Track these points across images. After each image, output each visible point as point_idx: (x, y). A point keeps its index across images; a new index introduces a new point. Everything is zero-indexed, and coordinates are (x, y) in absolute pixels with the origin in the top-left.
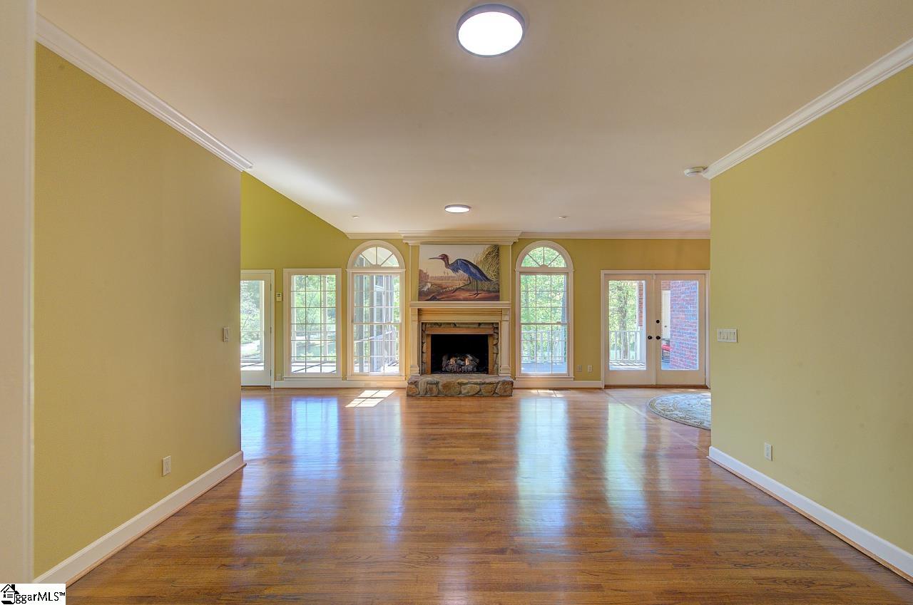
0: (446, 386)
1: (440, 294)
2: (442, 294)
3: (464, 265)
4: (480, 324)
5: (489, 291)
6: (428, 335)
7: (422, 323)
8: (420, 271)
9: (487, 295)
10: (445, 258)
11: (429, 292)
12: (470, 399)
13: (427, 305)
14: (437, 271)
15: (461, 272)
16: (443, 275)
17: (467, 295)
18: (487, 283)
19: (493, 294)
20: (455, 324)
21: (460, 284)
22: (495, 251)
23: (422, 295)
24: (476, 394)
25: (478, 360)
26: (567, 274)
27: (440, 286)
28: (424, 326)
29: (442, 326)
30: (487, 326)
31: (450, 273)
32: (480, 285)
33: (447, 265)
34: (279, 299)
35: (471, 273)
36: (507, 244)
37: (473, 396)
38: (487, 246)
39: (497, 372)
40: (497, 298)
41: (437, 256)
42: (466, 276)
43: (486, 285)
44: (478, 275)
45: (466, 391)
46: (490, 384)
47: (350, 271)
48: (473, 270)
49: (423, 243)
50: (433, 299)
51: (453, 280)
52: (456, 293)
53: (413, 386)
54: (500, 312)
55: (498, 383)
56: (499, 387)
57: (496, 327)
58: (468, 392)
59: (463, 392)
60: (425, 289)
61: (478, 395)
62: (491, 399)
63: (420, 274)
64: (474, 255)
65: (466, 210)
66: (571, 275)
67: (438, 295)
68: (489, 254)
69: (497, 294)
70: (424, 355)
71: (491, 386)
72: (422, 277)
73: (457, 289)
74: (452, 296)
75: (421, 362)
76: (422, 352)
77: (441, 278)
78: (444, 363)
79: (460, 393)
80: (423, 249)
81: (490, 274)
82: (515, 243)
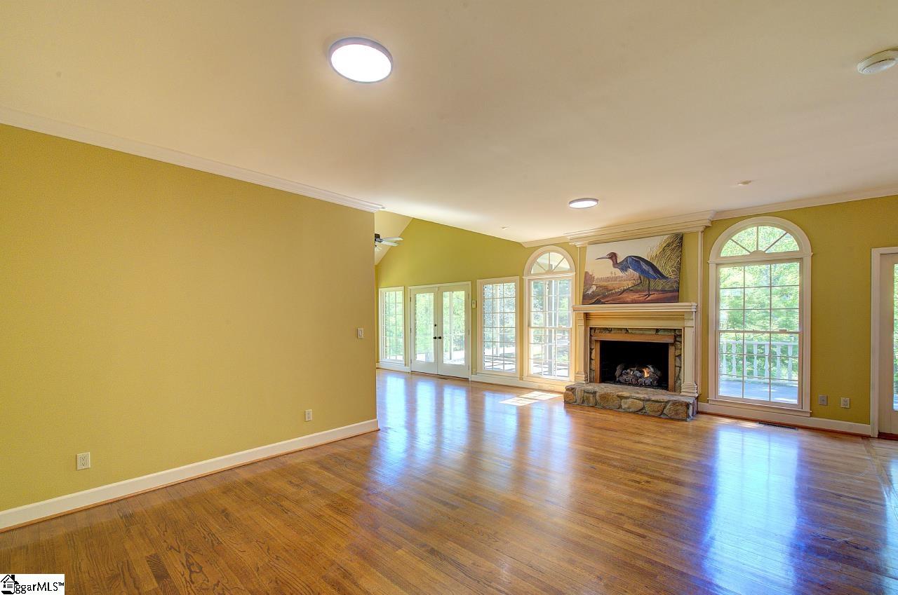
0: (605, 397)
1: (605, 297)
2: (607, 296)
3: (636, 262)
4: (657, 330)
5: (663, 291)
6: (596, 341)
7: (591, 328)
8: (586, 273)
9: (661, 296)
10: (613, 256)
11: (593, 295)
12: (633, 416)
13: (594, 309)
14: (604, 271)
15: (631, 271)
16: (609, 275)
17: (636, 296)
18: (662, 281)
19: (669, 295)
20: (627, 330)
21: (629, 284)
22: (678, 242)
23: (587, 299)
24: (640, 410)
25: (659, 373)
26: (800, 260)
27: (606, 288)
28: (593, 331)
29: (613, 332)
30: (666, 333)
31: (618, 272)
32: (652, 284)
33: (616, 264)
34: (474, 306)
35: (643, 272)
36: (695, 230)
37: (634, 413)
38: (667, 236)
39: (676, 389)
40: (675, 299)
41: (605, 255)
42: (637, 274)
43: (660, 284)
44: (651, 272)
45: (626, 406)
46: (657, 401)
47: (526, 278)
48: (645, 267)
49: (591, 243)
50: (598, 302)
51: (620, 281)
52: (624, 295)
53: (570, 393)
54: (681, 316)
55: (668, 402)
56: (668, 407)
57: (678, 335)
58: (629, 408)
59: (624, 406)
60: (590, 292)
61: (640, 412)
62: (656, 419)
63: (585, 277)
64: (647, 249)
65: (593, 203)
66: (808, 261)
67: (603, 298)
68: (668, 245)
69: (677, 294)
70: (593, 362)
71: (658, 404)
72: (588, 279)
73: (624, 291)
74: (619, 299)
75: (589, 370)
76: (591, 359)
77: (608, 279)
78: (617, 373)
79: (620, 407)
80: (590, 249)
81: (667, 269)
82: (707, 227)
